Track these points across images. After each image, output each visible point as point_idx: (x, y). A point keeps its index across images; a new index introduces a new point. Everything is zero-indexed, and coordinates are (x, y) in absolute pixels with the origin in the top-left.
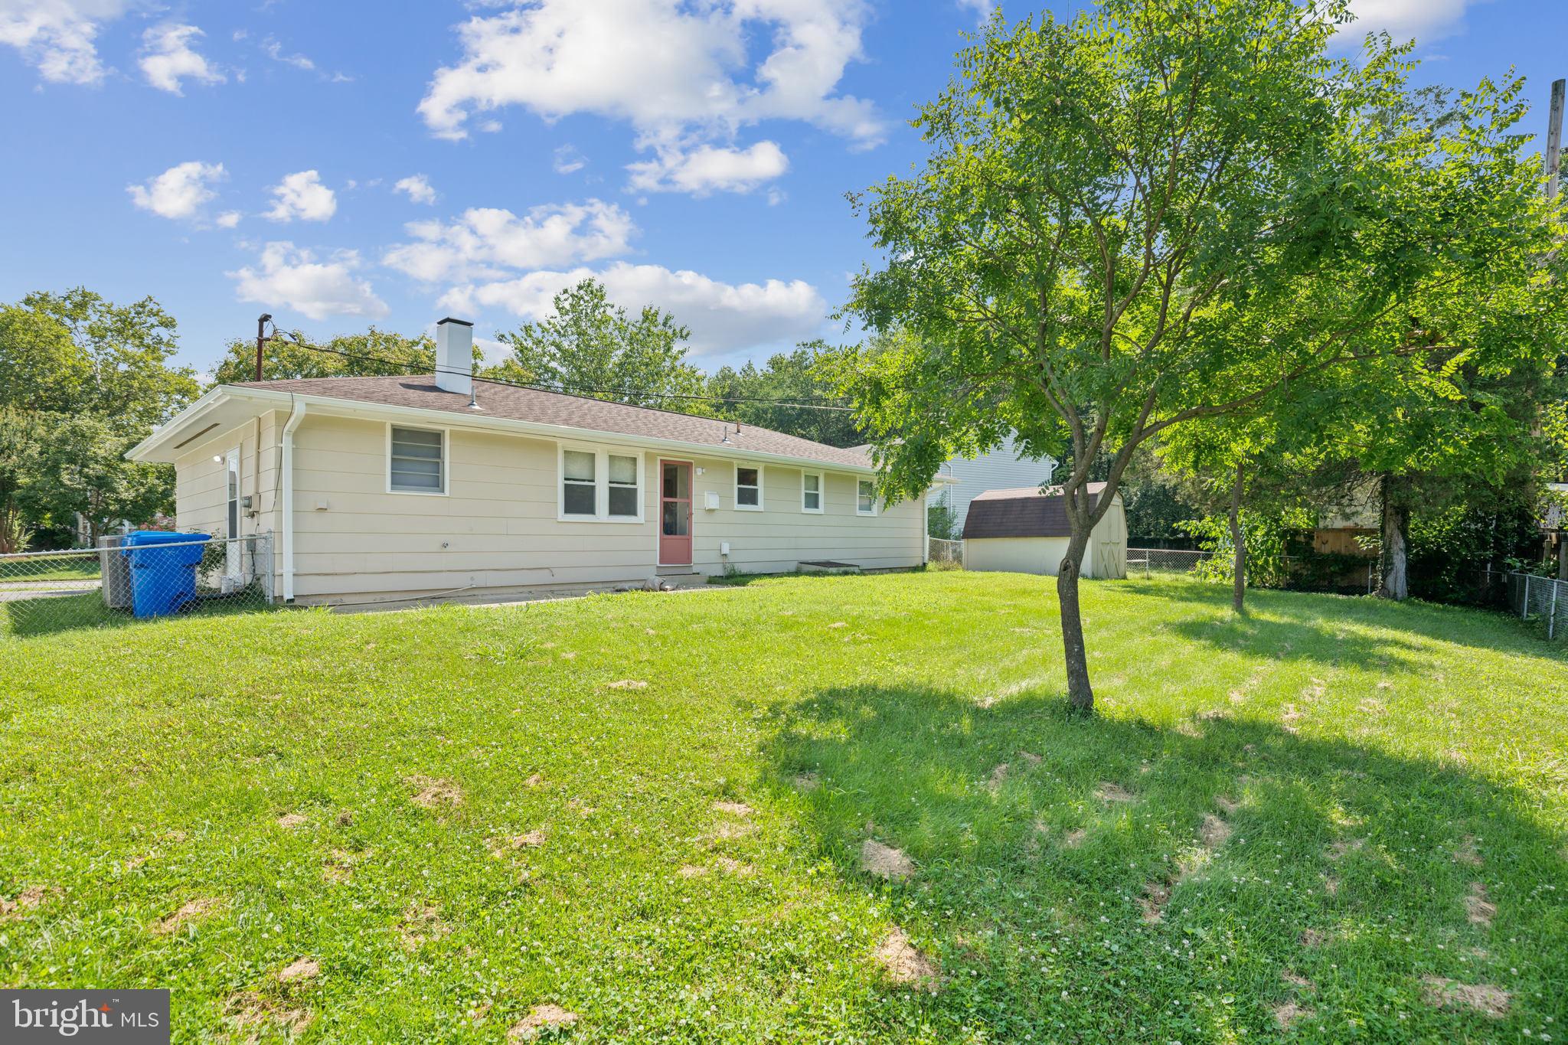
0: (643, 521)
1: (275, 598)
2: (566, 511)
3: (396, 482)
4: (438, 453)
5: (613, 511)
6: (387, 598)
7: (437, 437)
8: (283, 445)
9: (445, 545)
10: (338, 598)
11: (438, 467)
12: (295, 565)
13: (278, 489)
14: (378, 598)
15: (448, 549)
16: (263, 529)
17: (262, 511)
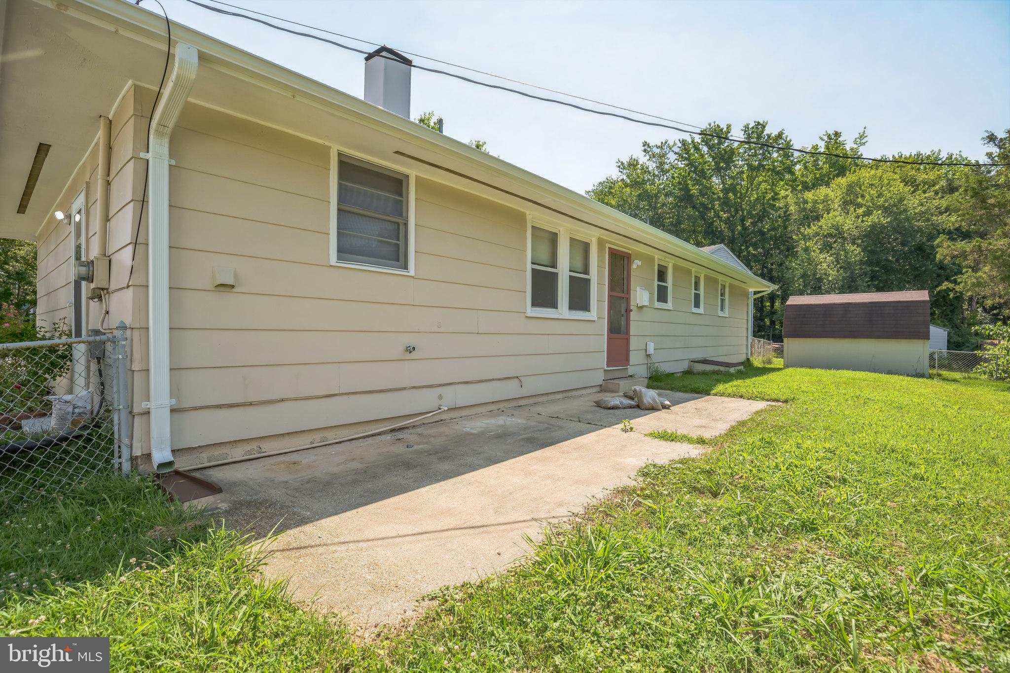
0: (595, 319)
1: (133, 459)
2: (534, 304)
3: (344, 252)
4: (400, 210)
5: (572, 307)
6: (332, 437)
7: (398, 184)
8: (149, 156)
9: (410, 350)
10: (254, 446)
11: (399, 231)
12: (175, 391)
13: (138, 242)
14: (317, 437)
15: (414, 355)
16: (114, 321)
17: (113, 287)
